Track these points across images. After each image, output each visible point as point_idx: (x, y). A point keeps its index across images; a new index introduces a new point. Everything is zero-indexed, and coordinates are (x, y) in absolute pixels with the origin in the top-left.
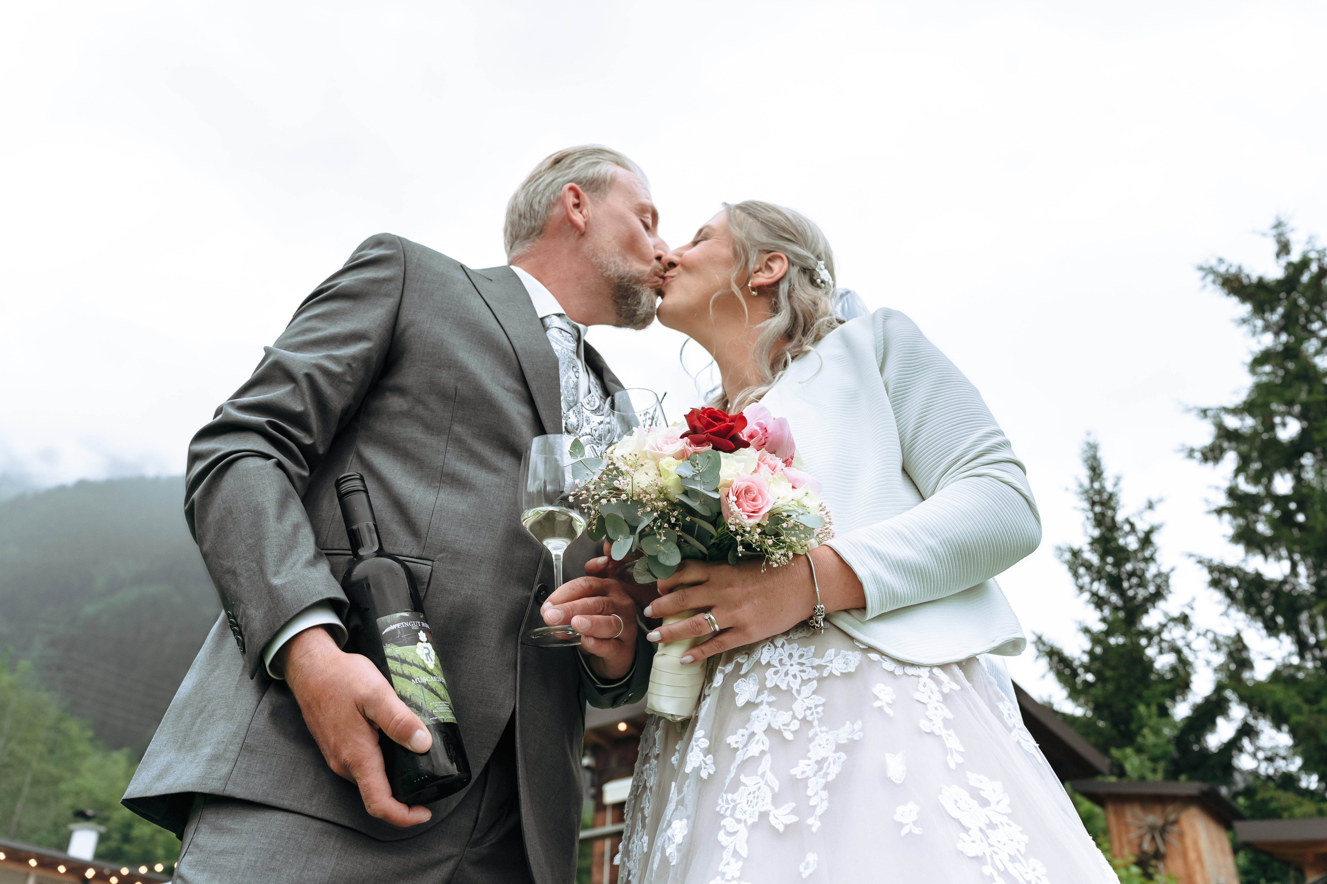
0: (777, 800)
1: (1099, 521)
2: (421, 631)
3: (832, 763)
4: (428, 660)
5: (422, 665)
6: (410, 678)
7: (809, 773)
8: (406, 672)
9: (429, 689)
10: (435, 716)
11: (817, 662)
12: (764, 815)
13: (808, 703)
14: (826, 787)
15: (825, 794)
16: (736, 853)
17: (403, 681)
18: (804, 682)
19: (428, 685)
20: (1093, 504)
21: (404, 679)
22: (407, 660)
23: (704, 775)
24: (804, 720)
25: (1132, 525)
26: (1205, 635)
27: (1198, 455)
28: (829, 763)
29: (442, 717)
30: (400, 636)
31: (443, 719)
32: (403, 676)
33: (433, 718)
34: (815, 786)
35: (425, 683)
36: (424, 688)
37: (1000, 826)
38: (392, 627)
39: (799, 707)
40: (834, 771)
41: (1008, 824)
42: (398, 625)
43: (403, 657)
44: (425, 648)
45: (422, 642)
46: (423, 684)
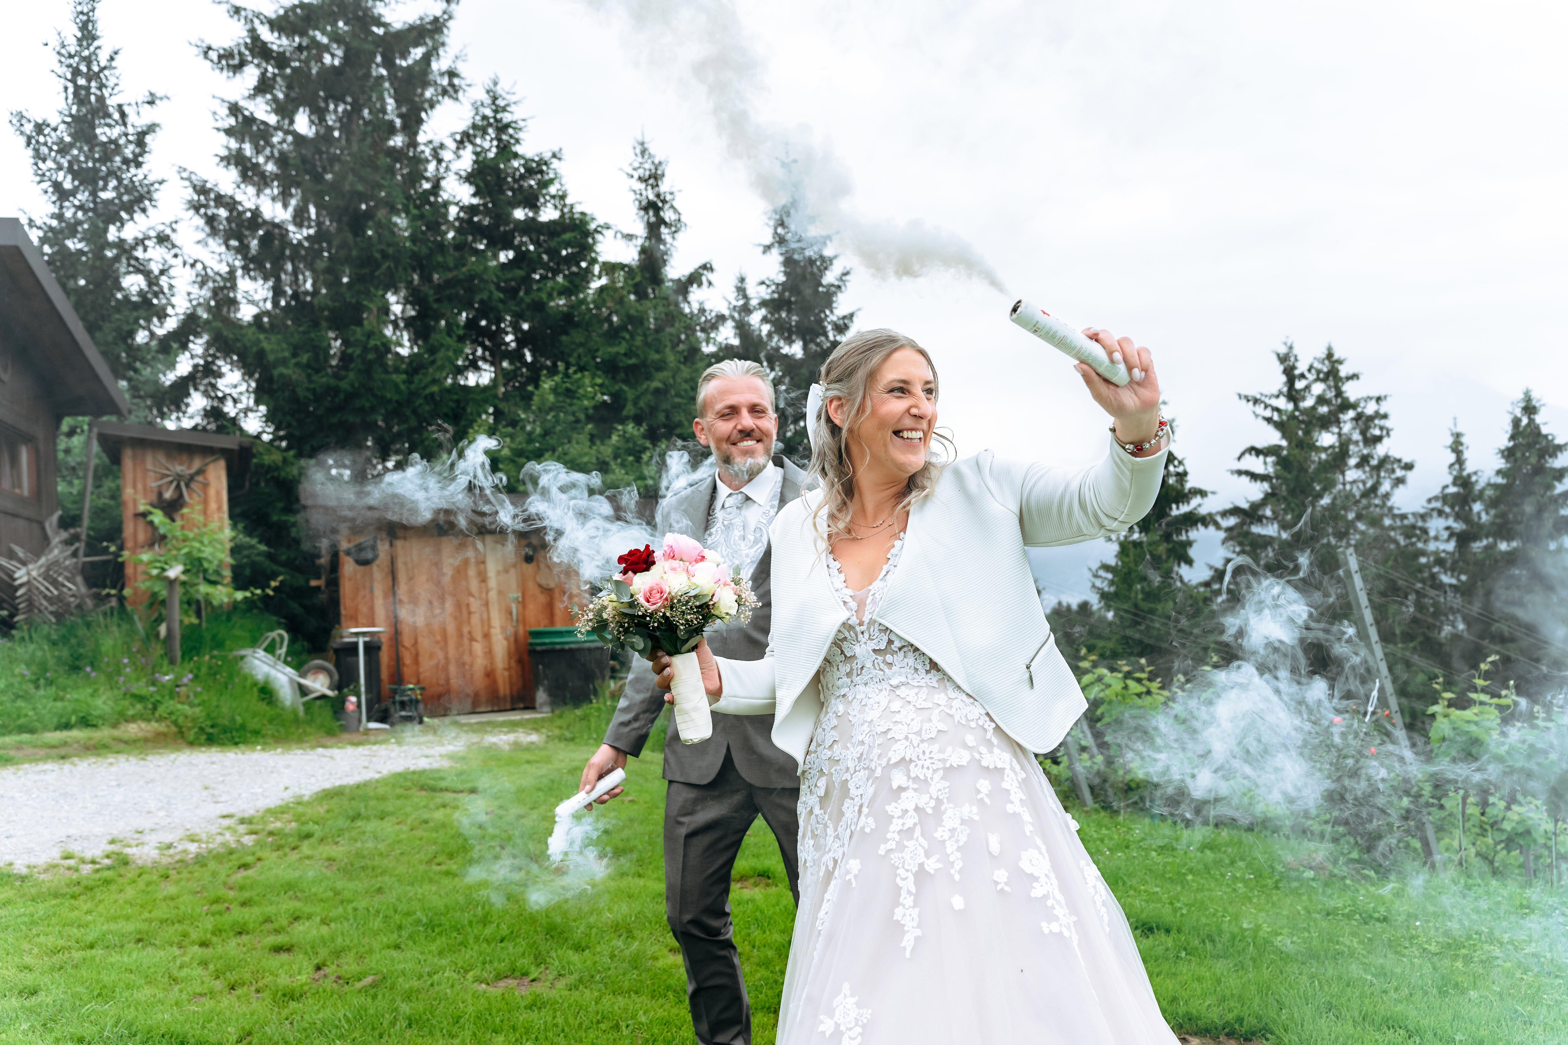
0: (928, 855)
1: (80, 96)
7: (946, 837)
11: (941, 756)
12: (921, 865)
13: (940, 786)
14: (959, 849)
15: (959, 855)
16: (909, 892)
18: (935, 771)
20: (76, 72)
23: (867, 830)
24: (937, 799)
25: (123, 115)
26: (193, 265)
27: (213, 55)
28: (958, 833)
34: (950, 847)
39: (933, 790)
40: (963, 839)
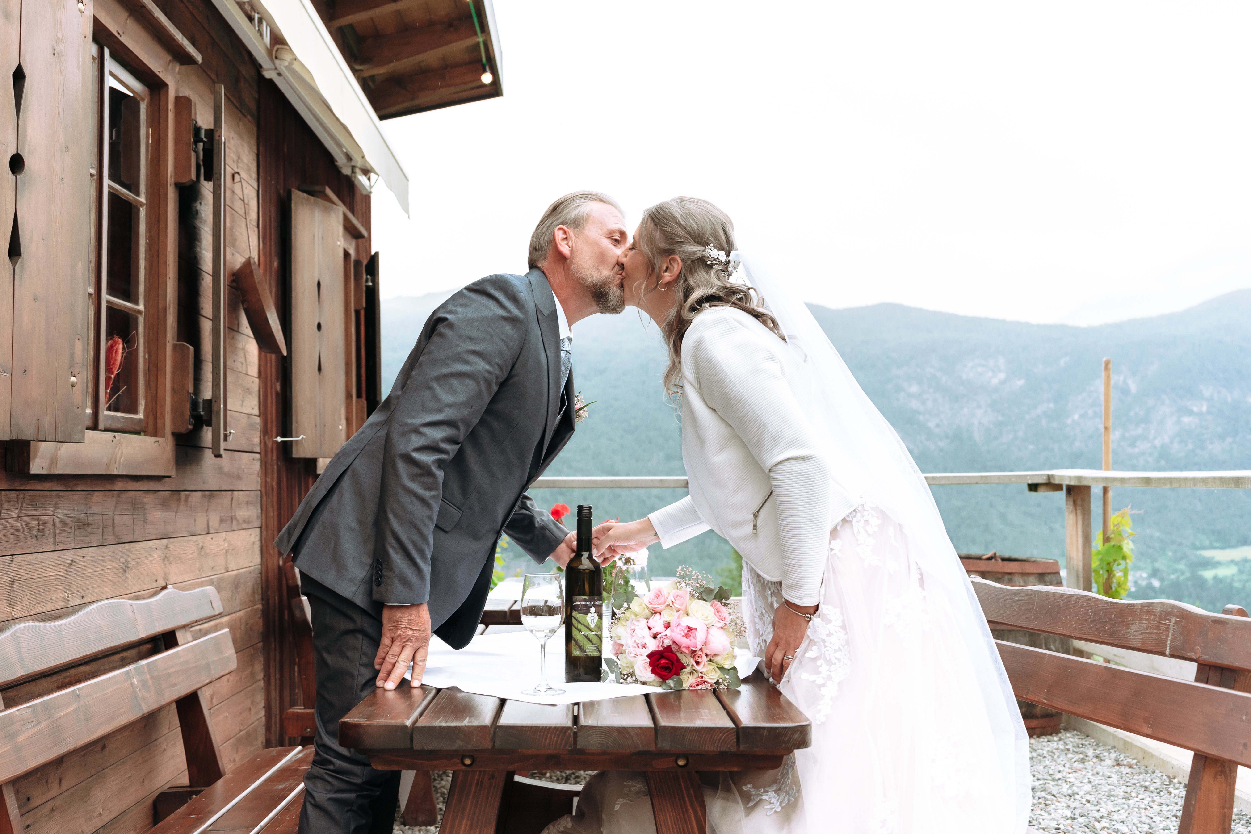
2: (593, 607)
4: (592, 623)
5: (587, 626)
6: (580, 631)
8: (579, 628)
9: (587, 639)
17: (576, 631)
30: (581, 608)
32: (577, 629)
33: (585, 654)
38: (578, 603)
42: (581, 603)
43: (579, 620)
45: (591, 613)
46: (585, 636)
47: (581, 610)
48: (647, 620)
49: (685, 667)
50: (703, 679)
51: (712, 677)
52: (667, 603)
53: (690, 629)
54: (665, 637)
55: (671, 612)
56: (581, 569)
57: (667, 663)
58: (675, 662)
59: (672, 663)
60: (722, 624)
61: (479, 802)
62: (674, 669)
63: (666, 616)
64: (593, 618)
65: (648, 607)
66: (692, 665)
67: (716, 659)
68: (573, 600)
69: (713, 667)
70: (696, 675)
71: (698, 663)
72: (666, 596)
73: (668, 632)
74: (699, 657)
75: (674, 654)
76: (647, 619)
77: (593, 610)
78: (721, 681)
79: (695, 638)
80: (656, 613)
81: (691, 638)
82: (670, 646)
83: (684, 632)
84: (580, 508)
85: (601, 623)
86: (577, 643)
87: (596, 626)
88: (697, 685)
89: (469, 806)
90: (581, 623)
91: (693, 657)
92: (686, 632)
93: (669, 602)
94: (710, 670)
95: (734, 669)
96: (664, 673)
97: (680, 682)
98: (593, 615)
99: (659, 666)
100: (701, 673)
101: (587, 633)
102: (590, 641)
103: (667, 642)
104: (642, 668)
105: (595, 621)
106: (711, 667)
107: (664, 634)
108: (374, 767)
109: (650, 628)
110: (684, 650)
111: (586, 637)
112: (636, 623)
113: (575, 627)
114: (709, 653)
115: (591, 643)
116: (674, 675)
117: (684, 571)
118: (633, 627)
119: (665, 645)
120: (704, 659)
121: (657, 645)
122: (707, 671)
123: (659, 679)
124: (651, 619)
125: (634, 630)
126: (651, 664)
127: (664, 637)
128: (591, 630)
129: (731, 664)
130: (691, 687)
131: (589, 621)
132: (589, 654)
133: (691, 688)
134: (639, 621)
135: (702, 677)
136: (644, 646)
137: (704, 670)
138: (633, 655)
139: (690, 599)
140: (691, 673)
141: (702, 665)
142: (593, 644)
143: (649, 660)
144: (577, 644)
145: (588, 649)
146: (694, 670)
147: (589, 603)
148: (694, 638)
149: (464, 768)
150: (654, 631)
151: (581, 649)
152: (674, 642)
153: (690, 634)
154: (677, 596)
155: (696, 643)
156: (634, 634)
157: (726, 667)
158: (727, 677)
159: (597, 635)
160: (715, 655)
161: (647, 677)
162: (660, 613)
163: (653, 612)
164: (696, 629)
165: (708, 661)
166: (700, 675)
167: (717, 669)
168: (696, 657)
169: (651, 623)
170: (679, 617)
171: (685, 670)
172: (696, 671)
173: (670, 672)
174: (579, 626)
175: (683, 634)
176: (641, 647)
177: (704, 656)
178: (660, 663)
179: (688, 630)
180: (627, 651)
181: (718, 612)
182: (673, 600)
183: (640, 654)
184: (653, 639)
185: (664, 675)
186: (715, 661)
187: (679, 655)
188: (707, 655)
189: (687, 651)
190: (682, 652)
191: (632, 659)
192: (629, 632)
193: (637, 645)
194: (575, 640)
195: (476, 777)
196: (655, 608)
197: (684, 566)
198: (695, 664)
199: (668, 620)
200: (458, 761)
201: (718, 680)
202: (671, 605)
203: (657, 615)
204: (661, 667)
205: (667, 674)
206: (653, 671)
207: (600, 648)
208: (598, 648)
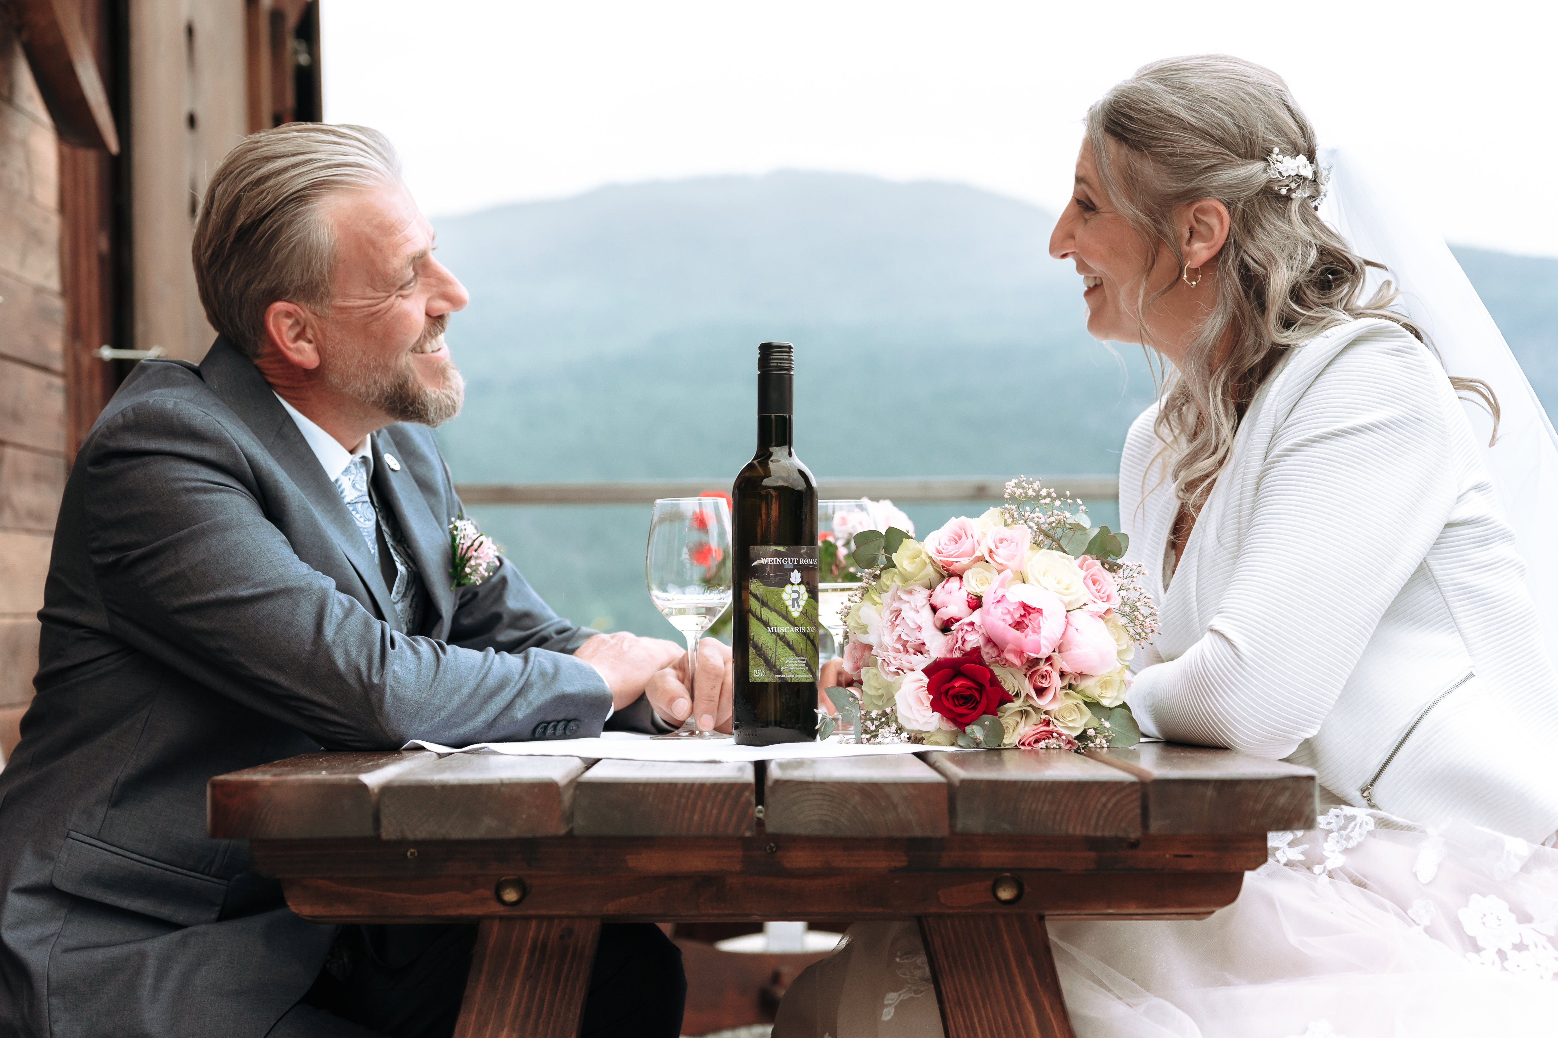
2: (796, 571)
3: (1358, 826)
4: (794, 607)
5: (784, 612)
6: (766, 624)
8: (764, 617)
9: (784, 642)
10: (781, 674)
17: (759, 626)
19: (784, 636)
21: (760, 624)
22: (769, 603)
28: (1355, 825)
29: (790, 676)
30: (769, 574)
31: (791, 678)
32: (760, 620)
33: (780, 676)
35: (782, 634)
36: (778, 639)
37: (1532, 947)
38: (763, 561)
41: (1544, 947)
42: (769, 560)
43: (765, 599)
44: (794, 591)
45: (793, 584)
46: (778, 635)
47: (769, 577)
48: (928, 592)
49: (1010, 699)
50: (1051, 727)
51: (1070, 725)
52: (978, 554)
53: (1027, 609)
54: (969, 629)
55: (987, 574)
56: (768, 487)
57: (969, 688)
58: (987, 686)
59: (981, 688)
60: (1103, 607)
61: (539, 990)
62: (984, 701)
63: (973, 582)
64: (795, 595)
65: (933, 562)
66: (1027, 695)
67: (1083, 684)
68: (752, 555)
69: (1074, 701)
70: (1034, 718)
71: (1041, 692)
72: (976, 539)
73: (976, 617)
74: (1043, 677)
75: (987, 667)
76: (931, 587)
77: (796, 576)
78: (1091, 732)
79: (1037, 631)
80: (951, 575)
81: (1028, 630)
82: (977, 650)
83: (1012, 617)
84: (766, 349)
85: (816, 609)
86: (761, 653)
87: (804, 613)
88: (1037, 741)
89: (514, 999)
90: (769, 608)
91: (1031, 677)
92: (1017, 616)
93: (982, 551)
94: (1067, 707)
95: (1124, 706)
96: (962, 710)
97: (999, 731)
98: (796, 588)
99: (951, 692)
100: (1046, 713)
101: (785, 629)
102: (791, 647)
103: (974, 640)
104: (911, 700)
105: (802, 603)
106: (1070, 702)
107: (967, 620)
108: (293, 908)
109: (934, 609)
110: (1011, 657)
111: (782, 638)
112: (904, 597)
113: (755, 615)
114: (1067, 669)
115: (791, 653)
116: (985, 713)
117: (1023, 488)
118: (896, 605)
119: (968, 647)
120: (1056, 682)
121: (949, 647)
122: (1060, 710)
123: (949, 727)
124: (939, 587)
125: (898, 613)
126: (930, 689)
127: (965, 627)
128: (792, 622)
129: (1116, 698)
130: (1023, 744)
131: (789, 603)
132: (789, 676)
133: (1022, 748)
134: (910, 592)
135: (1048, 723)
136: (920, 649)
137: (1053, 707)
138: (893, 669)
139: (1031, 548)
140: (1024, 714)
141: (1049, 696)
142: (797, 655)
143: (927, 680)
144: (760, 656)
145: (785, 664)
146: (1031, 706)
147: (788, 563)
148: (1034, 631)
149: (500, 910)
150: (946, 613)
151: (770, 665)
152: (989, 640)
153: (1027, 622)
154: (1001, 541)
155: (1039, 642)
156: (897, 622)
157: (1105, 702)
158: (1107, 724)
159: (805, 634)
160: (1081, 675)
161: (922, 721)
162: (961, 578)
163: (945, 573)
164: (1040, 611)
165: (1063, 688)
166: (1044, 717)
167: (1083, 706)
168: (1037, 677)
169: (940, 595)
170: (1002, 585)
171: (1009, 705)
172: (1037, 710)
173: (974, 708)
174: (766, 614)
175: (1011, 621)
176: (911, 650)
177: (1055, 675)
178: (954, 687)
179: (1023, 612)
180: (880, 660)
181: (1094, 583)
182: (993, 548)
183: (909, 665)
184: (940, 633)
185: (962, 715)
186: (1080, 688)
187: (998, 671)
188: (1062, 675)
189: (1017, 662)
190: (1006, 664)
191: (890, 679)
192: (887, 616)
193: (905, 644)
194: (756, 647)
195: (531, 934)
196: (952, 563)
197: (1023, 477)
198: (1033, 694)
199: (978, 590)
200: (489, 893)
201: (1085, 731)
202: (987, 558)
203: (952, 579)
204: (955, 697)
205: (966, 711)
206: (935, 706)
207: (812, 664)
208: (807, 665)
